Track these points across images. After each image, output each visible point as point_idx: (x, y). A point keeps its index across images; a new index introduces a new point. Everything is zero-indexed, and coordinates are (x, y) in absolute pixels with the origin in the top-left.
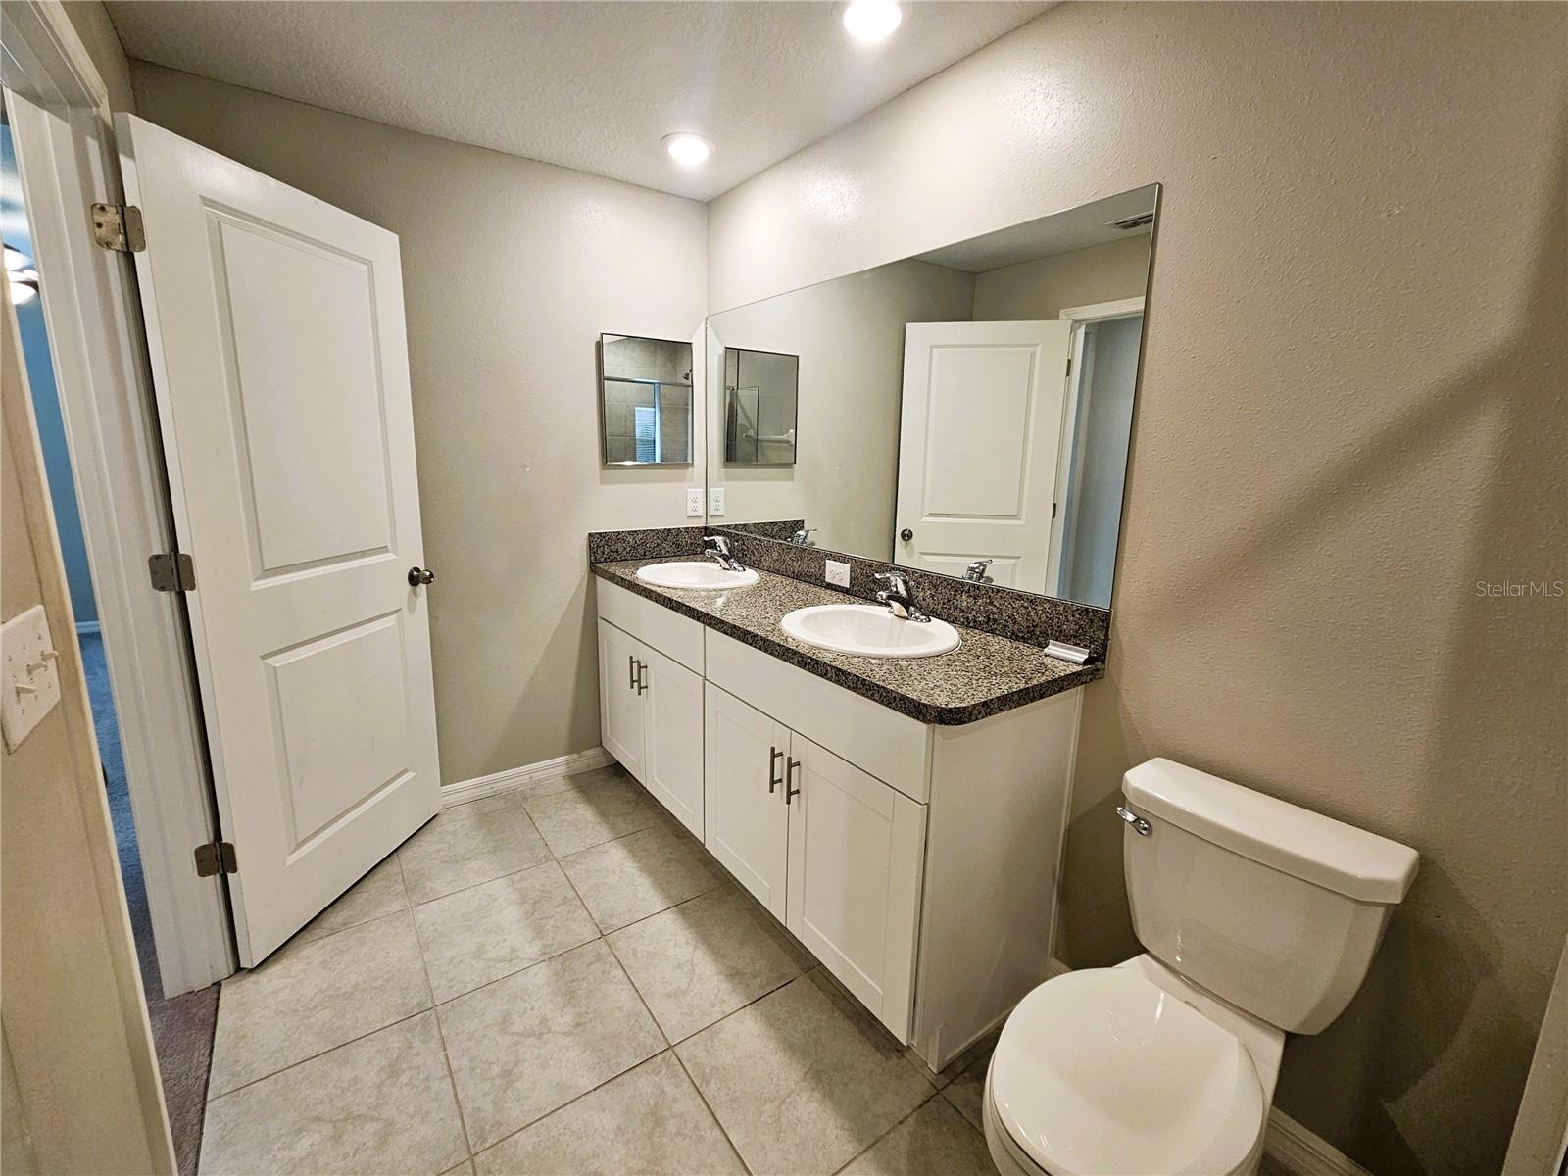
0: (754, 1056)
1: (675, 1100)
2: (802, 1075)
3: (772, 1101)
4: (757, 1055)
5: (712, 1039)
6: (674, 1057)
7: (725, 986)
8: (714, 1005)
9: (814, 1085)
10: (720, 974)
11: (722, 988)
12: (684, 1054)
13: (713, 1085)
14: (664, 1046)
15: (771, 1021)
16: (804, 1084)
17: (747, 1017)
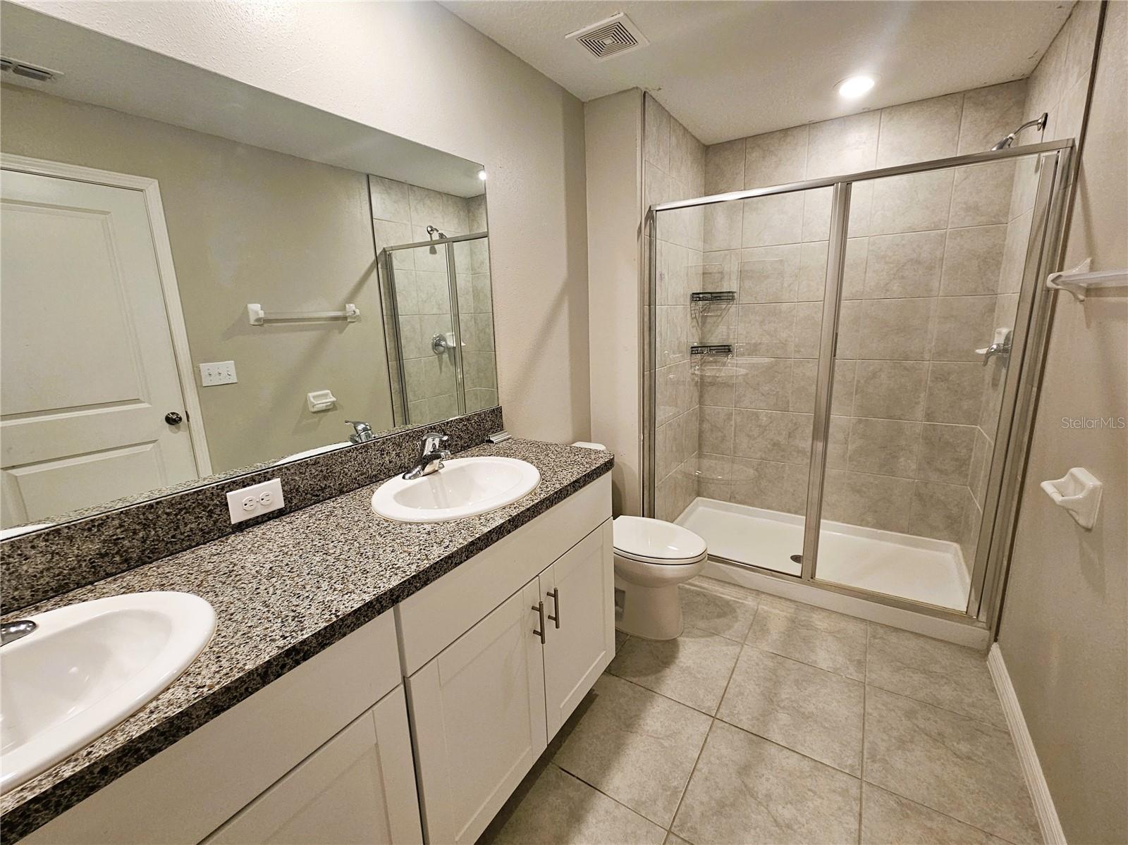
0: (639, 767)
1: (702, 803)
2: (634, 734)
3: (662, 744)
4: (637, 766)
5: (644, 803)
6: (675, 824)
7: (591, 819)
8: (615, 819)
9: (637, 726)
10: (580, 830)
11: (594, 821)
12: (668, 818)
13: (676, 783)
14: (672, 837)
15: (606, 767)
16: (640, 732)
17: (611, 787)
